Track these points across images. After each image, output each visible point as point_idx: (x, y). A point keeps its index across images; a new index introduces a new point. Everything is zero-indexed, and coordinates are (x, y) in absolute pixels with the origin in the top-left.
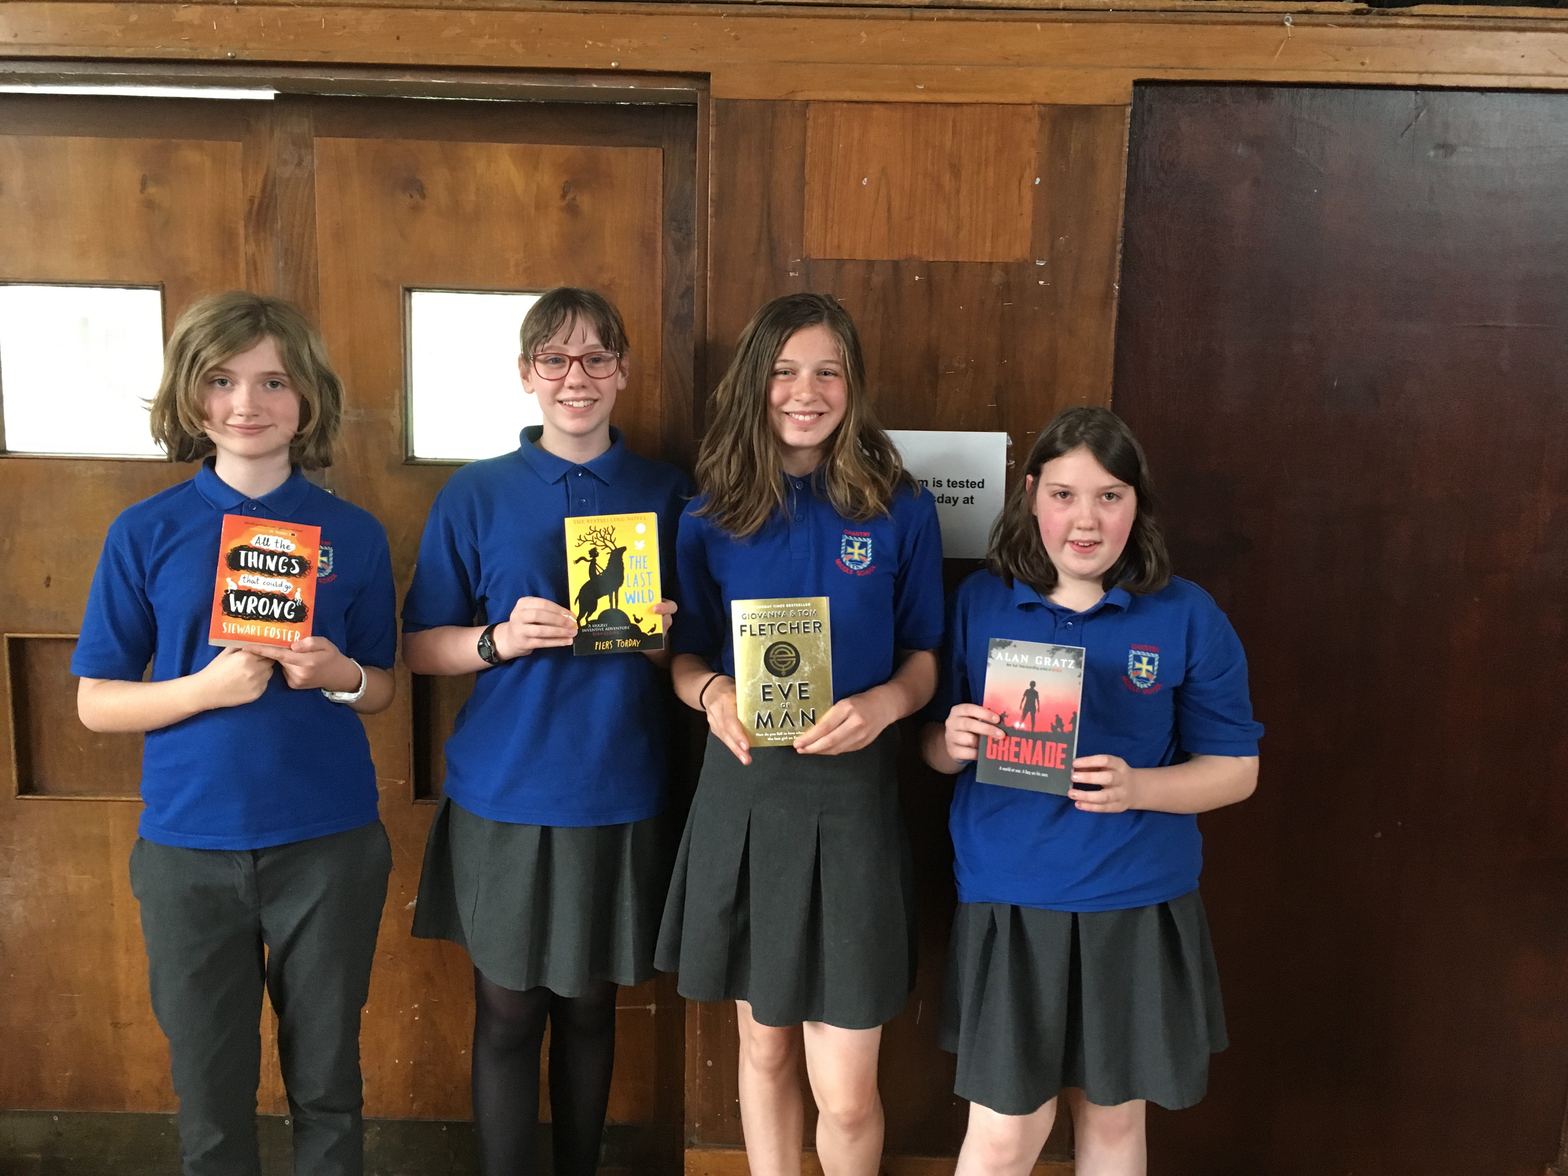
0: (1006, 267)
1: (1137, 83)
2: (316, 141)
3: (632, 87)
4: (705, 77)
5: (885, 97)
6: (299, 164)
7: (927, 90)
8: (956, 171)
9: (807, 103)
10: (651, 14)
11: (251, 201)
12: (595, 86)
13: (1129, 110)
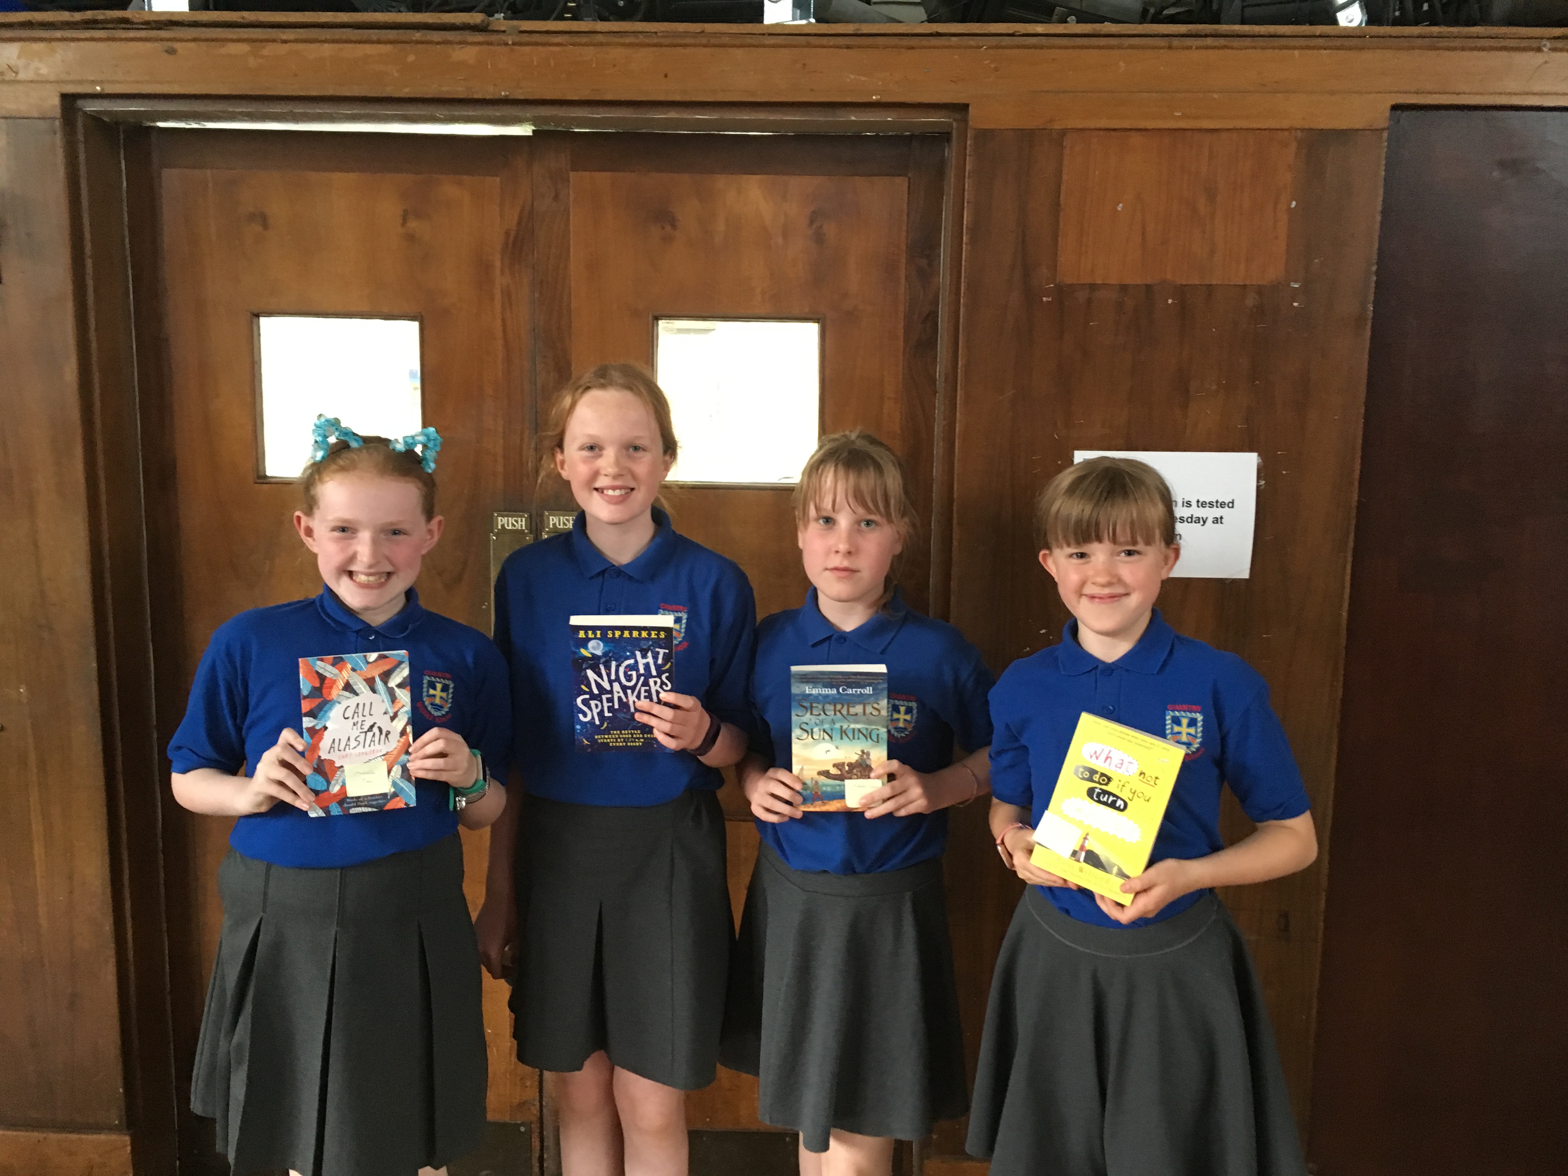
0: (1260, 290)
1: (1395, 108)
2: (572, 175)
3: (889, 119)
4: (964, 108)
5: (1142, 124)
6: (556, 197)
7: (1185, 117)
8: (1211, 194)
9: (1064, 132)
10: (912, 48)
11: (507, 234)
12: (853, 118)
13: (1385, 135)
